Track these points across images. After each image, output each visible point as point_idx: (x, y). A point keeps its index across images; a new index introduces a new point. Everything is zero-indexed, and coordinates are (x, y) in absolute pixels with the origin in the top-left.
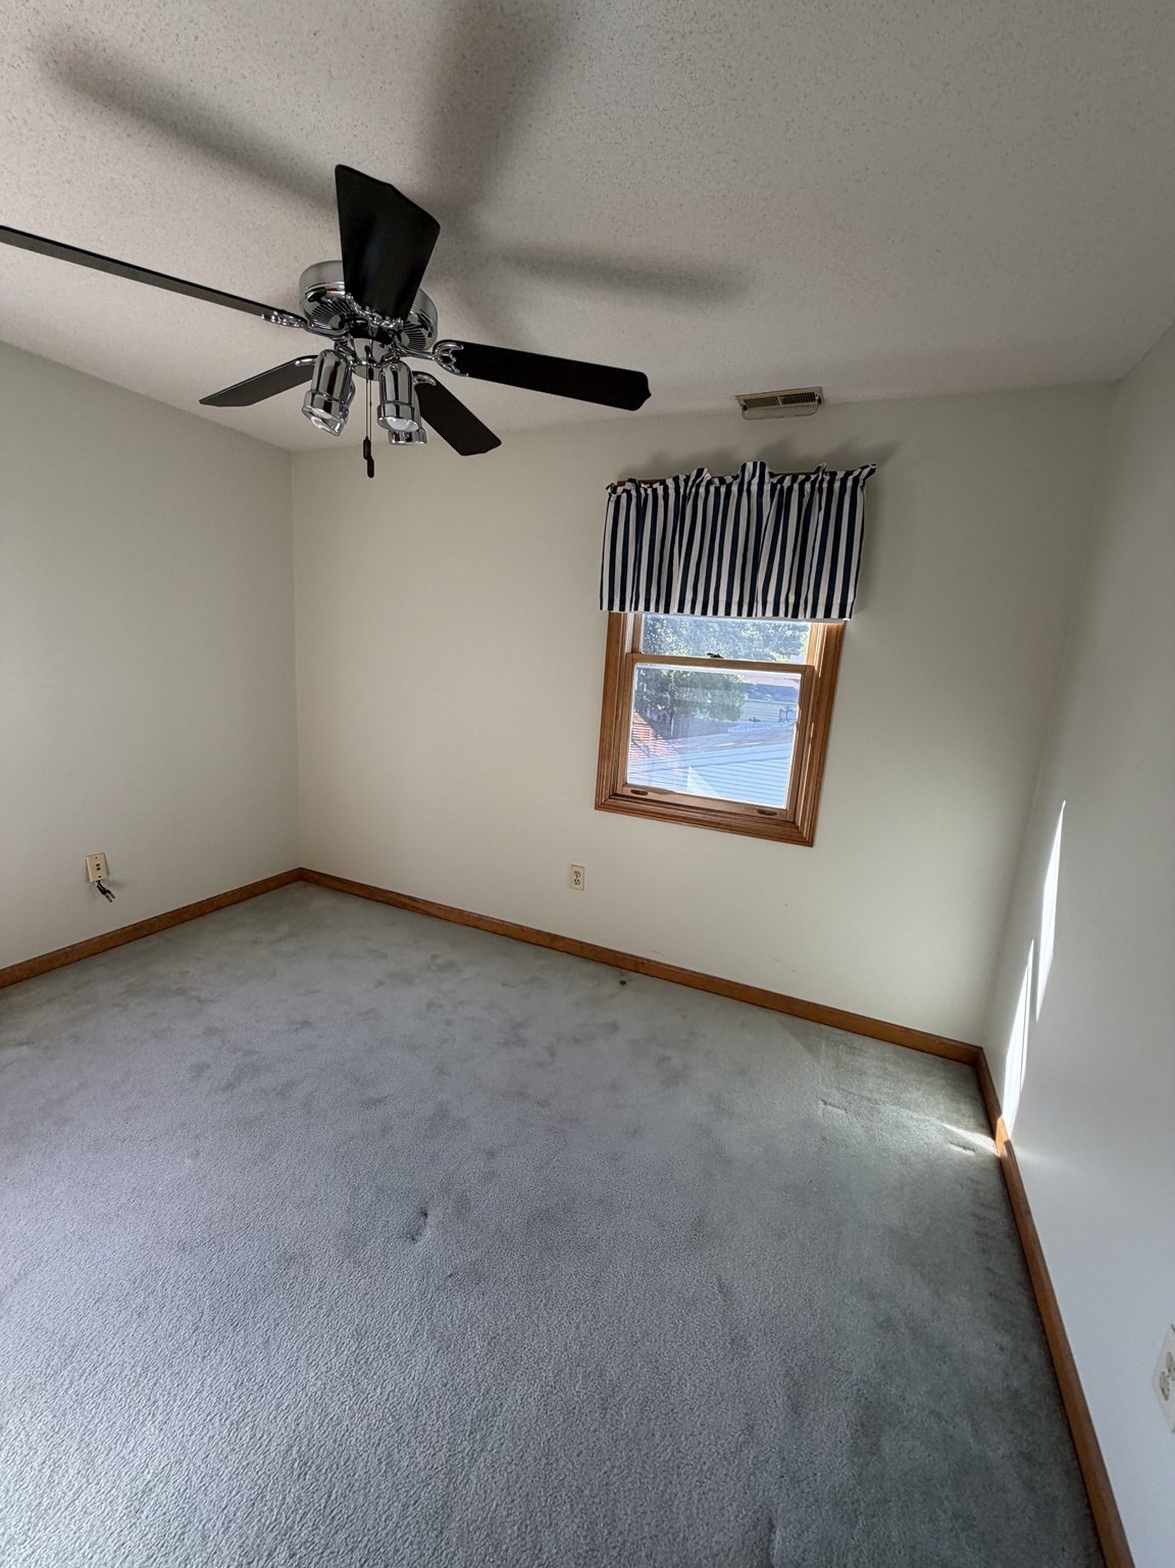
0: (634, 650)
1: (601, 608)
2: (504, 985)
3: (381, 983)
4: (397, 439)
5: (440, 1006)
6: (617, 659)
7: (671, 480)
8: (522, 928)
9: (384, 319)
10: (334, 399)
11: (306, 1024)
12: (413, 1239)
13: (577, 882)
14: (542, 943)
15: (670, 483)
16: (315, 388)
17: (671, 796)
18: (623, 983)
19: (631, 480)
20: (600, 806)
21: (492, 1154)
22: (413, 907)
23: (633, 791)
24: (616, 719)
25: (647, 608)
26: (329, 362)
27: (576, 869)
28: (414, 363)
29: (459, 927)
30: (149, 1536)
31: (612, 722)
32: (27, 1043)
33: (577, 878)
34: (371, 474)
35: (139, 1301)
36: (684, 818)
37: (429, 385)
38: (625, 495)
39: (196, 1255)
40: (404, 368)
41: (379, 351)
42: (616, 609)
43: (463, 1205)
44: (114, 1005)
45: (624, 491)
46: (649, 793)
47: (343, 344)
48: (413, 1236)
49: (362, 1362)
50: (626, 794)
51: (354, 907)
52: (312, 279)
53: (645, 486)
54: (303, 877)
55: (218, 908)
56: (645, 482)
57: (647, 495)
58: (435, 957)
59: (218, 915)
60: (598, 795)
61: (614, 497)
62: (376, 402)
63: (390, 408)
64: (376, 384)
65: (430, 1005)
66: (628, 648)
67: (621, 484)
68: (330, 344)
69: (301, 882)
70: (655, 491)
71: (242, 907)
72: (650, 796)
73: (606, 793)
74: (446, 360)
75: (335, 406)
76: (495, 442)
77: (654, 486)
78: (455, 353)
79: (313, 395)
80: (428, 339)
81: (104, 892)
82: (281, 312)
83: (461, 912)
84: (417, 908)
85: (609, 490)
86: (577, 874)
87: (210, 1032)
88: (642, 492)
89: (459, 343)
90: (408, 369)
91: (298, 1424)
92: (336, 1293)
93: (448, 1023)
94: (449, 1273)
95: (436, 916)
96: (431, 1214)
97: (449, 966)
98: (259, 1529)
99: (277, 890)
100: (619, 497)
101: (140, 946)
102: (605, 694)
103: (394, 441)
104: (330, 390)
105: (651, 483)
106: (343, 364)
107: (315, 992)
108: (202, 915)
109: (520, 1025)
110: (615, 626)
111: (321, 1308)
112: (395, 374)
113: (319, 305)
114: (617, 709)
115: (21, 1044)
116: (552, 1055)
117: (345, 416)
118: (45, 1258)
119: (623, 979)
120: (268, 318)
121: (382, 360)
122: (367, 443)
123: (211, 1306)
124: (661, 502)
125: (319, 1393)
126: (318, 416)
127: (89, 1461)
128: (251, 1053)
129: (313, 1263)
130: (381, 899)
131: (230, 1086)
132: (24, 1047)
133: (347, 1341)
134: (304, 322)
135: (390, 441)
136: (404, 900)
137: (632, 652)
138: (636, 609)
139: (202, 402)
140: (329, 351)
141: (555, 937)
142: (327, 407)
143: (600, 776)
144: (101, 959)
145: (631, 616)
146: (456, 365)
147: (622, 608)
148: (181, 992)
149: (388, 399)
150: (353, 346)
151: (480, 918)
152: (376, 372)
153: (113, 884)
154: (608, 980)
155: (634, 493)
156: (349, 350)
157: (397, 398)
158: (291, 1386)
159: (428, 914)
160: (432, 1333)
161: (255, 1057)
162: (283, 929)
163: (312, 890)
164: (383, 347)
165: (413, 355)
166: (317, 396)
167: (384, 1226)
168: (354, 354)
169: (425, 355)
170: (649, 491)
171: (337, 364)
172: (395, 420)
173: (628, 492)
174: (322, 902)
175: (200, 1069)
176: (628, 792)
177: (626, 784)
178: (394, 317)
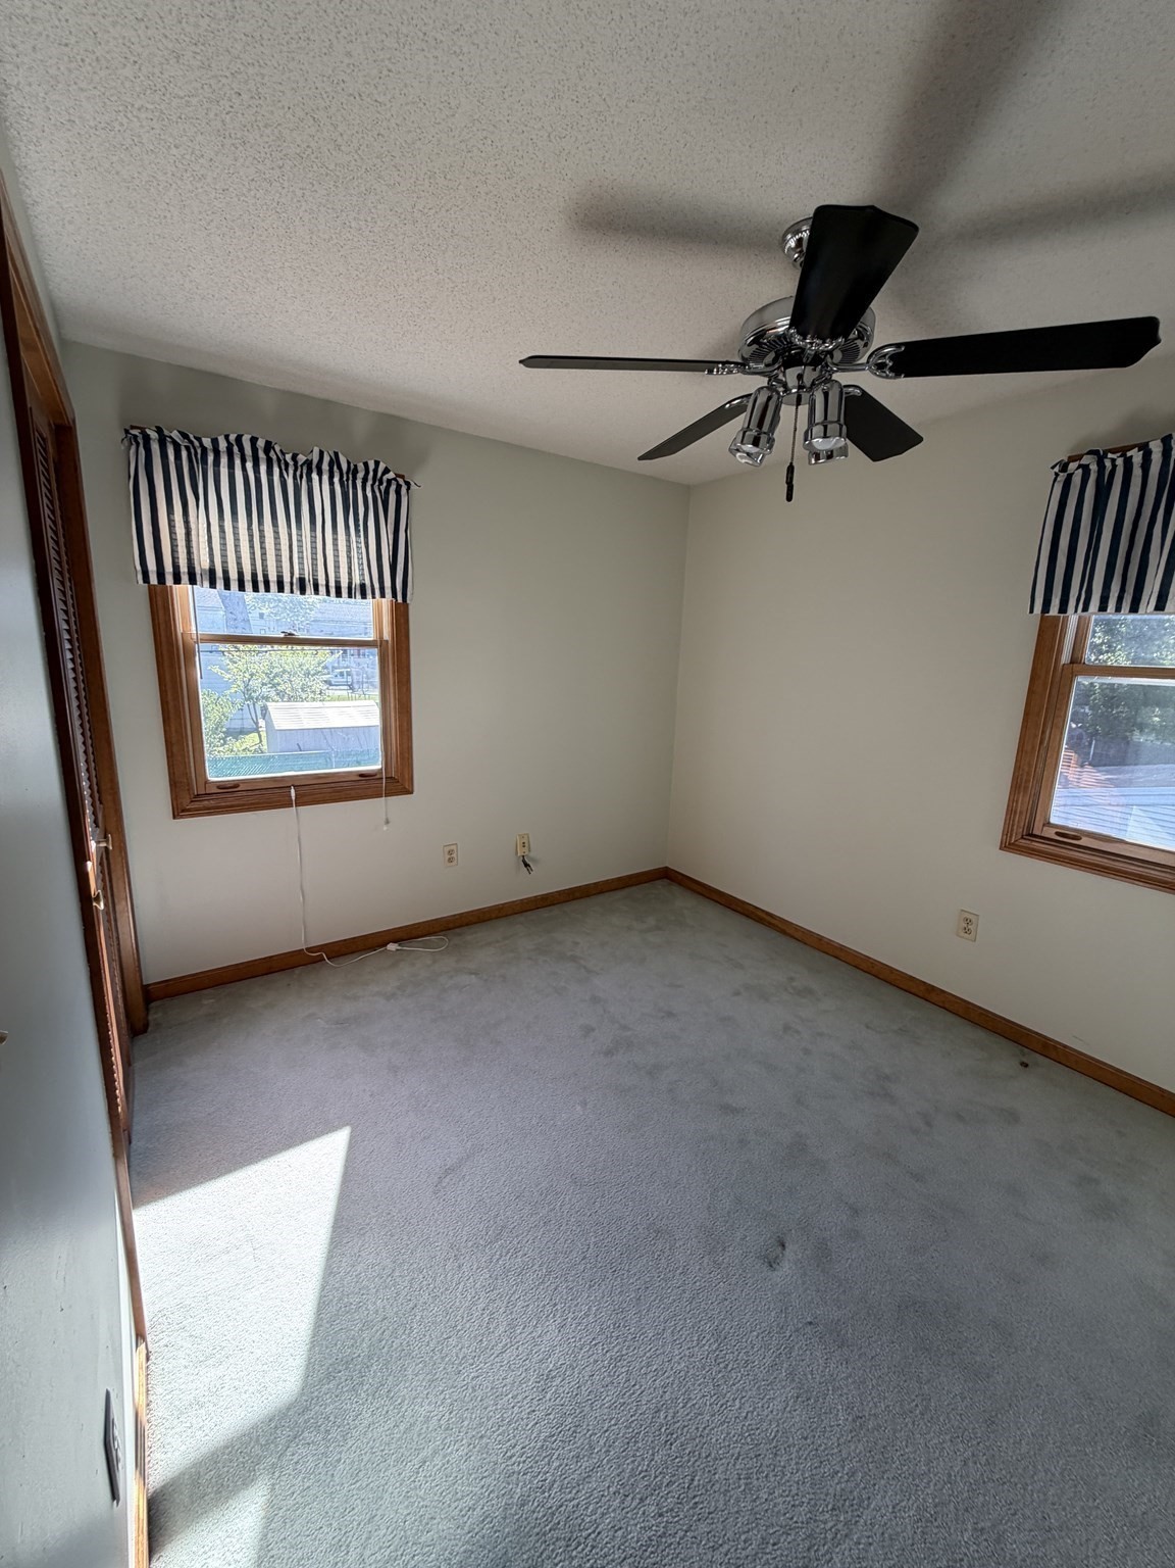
0: (1076, 660)
1: (1032, 611)
2: (868, 1027)
3: (737, 994)
4: (817, 458)
5: (798, 1032)
6: (1047, 672)
7: (1159, 441)
8: (892, 970)
9: (824, 342)
10: (761, 433)
11: (670, 1014)
12: (771, 1266)
13: (967, 931)
14: (913, 990)
15: (1156, 448)
16: (746, 425)
17: (1117, 845)
18: (1025, 1065)
19: (1090, 453)
20: (1008, 845)
21: (855, 1212)
22: (770, 923)
23: (1057, 834)
24: (1041, 743)
25: (1103, 608)
26: (762, 399)
27: (967, 915)
28: (843, 378)
29: (817, 954)
30: (551, 1417)
31: (1033, 748)
32: (476, 974)
33: (968, 926)
34: (789, 498)
35: (545, 1212)
36: (1140, 876)
37: (854, 396)
38: (1080, 471)
39: (584, 1192)
40: (836, 386)
41: (810, 375)
42: (1054, 611)
43: (822, 1254)
44: (530, 958)
45: (1080, 466)
46: (1084, 839)
47: (776, 378)
48: (772, 1264)
49: (721, 1366)
50: (1047, 836)
51: (712, 912)
52: (753, 327)
53: (1114, 456)
54: (666, 875)
55: (602, 892)
56: (1113, 451)
57: (1114, 466)
58: (792, 979)
59: (601, 898)
60: (1007, 831)
61: (1062, 476)
62: (803, 425)
63: (818, 430)
64: (804, 409)
65: (787, 1028)
66: (1065, 658)
67: (1072, 459)
68: (763, 381)
69: (665, 880)
70: (1128, 462)
71: (619, 895)
72: (1084, 842)
73: (1018, 831)
74: (881, 367)
75: (764, 438)
76: (918, 439)
77: (1129, 454)
78: (892, 357)
79: (744, 433)
80: (862, 349)
81: (526, 865)
82: (724, 363)
83: (820, 938)
84: (773, 925)
85: (1057, 469)
86: (968, 921)
87: (595, 1000)
88: (1108, 464)
89: (898, 345)
90: (840, 384)
91: (665, 1392)
92: (698, 1284)
93: (807, 1052)
94: (809, 1320)
95: (792, 937)
96: (790, 1247)
97: (807, 992)
98: (633, 1469)
99: (646, 885)
100: (1070, 477)
101: (544, 913)
102: (1027, 714)
103: (813, 462)
104: (760, 424)
105: (1123, 451)
106: (775, 397)
107: (679, 986)
108: (588, 896)
109: (887, 1078)
110: (1048, 634)
111: (684, 1291)
112: (826, 395)
113: (757, 346)
114: (1043, 732)
115: (471, 973)
116: (928, 1124)
117: (770, 448)
118: (485, 1147)
119: (1025, 1060)
120: (710, 372)
121: (813, 384)
122: (791, 469)
123: (595, 1243)
124: (1137, 472)
125: (682, 1373)
126: (744, 452)
127: (512, 1326)
128: (625, 1028)
129: (677, 1245)
130: (739, 909)
131: (609, 1053)
132: (473, 976)
133: (708, 1337)
134: (742, 366)
135: (810, 461)
136: (759, 913)
137: (1072, 662)
138: (1085, 609)
139: (640, 458)
140: (762, 388)
141: (931, 989)
142: (756, 442)
143: (1011, 811)
144: (521, 918)
145: (1073, 619)
146: (891, 369)
147: (1063, 609)
148: (574, 959)
149: (817, 421)
150: (784, 376)
151: (842, 948)
152: (805, 396)
153: (533, 860)
154: (1004, 1060)
155: (1094, 467)
156: (779, 382)
157: (826, 418)
158: (658, 1352)
159: (783, 932)
160: (791, 1374)
161: (629, 1033)
162: (651, 921)
163: (675, 888)
164: (814, 370)
165: (844, 370)
166: (747, 433)
167: (742, 1239)
168: (785, 385)
169: (855, 368)
170: (1120, 462)
171: (769, 398)
172: (821, 440)
173: (1086, 469)
174: (684, 902)
175: (588, 1030)
176: (1050, 833)
177: (1048, 824)
178: (834, 337)
